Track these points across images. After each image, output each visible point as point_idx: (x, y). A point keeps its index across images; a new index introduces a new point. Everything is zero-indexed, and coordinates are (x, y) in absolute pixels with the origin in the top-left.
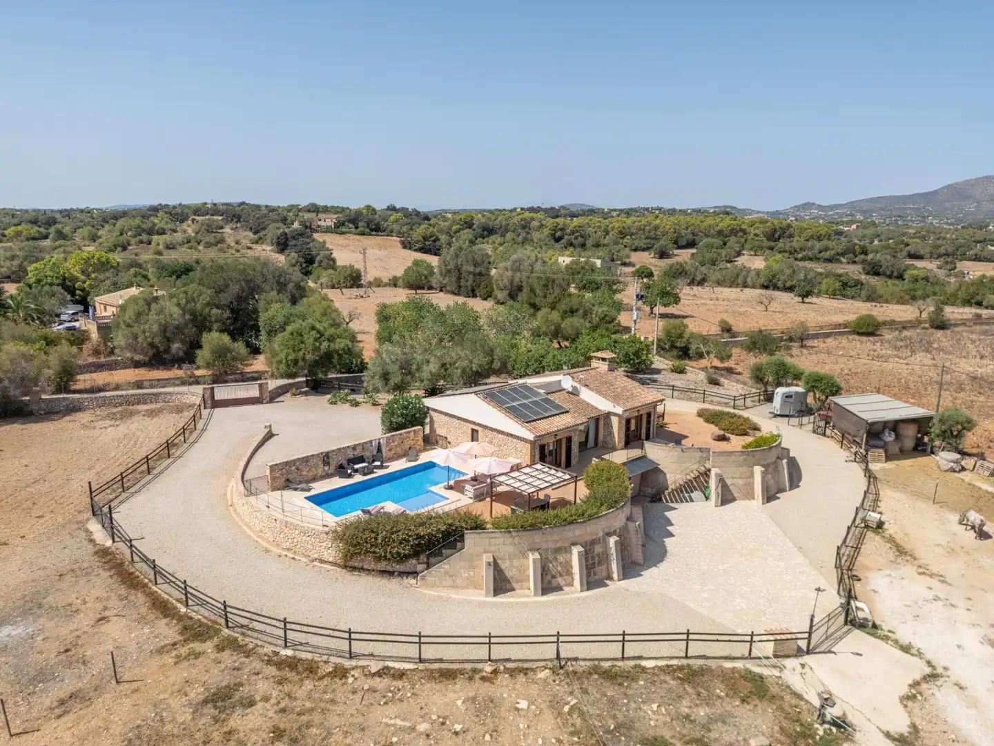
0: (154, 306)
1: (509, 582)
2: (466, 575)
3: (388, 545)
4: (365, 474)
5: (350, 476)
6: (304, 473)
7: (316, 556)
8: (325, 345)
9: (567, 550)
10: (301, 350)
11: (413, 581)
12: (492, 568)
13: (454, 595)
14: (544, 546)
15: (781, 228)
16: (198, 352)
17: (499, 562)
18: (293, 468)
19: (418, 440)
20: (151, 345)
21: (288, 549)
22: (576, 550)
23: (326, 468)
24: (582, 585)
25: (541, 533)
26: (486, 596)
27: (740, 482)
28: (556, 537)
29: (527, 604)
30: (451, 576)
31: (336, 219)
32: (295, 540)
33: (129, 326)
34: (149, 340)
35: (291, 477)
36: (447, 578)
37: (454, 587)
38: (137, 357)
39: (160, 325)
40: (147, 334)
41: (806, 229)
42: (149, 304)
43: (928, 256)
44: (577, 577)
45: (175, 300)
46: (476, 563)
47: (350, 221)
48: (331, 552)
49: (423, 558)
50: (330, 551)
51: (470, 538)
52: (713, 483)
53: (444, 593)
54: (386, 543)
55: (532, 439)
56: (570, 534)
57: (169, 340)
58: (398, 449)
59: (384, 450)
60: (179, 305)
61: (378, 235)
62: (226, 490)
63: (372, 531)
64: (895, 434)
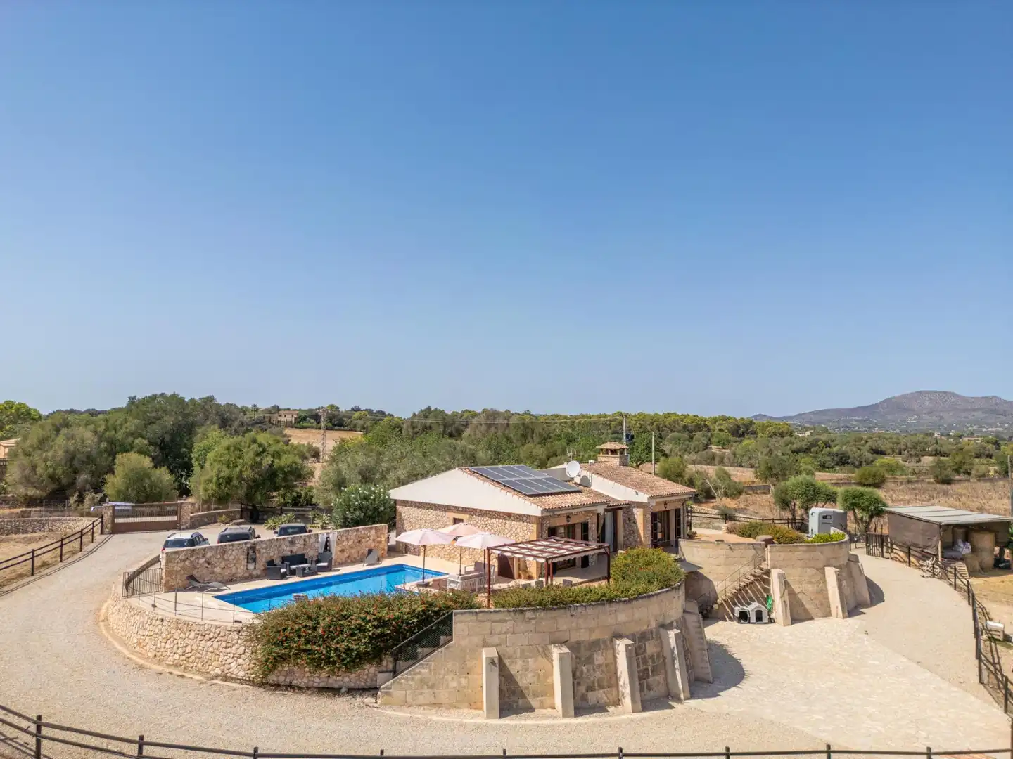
0: (64, 431)
1: (523, 696)
2: (454, 684)
3: (333, 639)
4: (304, 575)
5: (283, 576)
6: (217, 570)
7: (218, 671)
8: (267, 460)
9: (607, 646)
10: (237, 466)
11: (369, 700)
12: (497, 669)
13: (434, 716)
14: (574, 638)
15: (744, 424)
16: (109, 478)
17: (507, 662)
18: (202, 561)
19: (380, 542)
20: (52, 477)
21: (176, 666)
22: (621, 646)
23: (251, 566)
24: (633, 701)
25: (568, 613)
26: (488, 717)
27: (810, 588)
28: (593, 624)
29: (552, 728)
30: (432, 687)
31: (297, 414)
32: (188, 649)
33: (28, 454)
34: (51, 470)
35: (195, 573)
36: (426, 690)
37: (437, 705)
38: (32, 492)
39: (67, 451)
40: (49, 463)
41: (768, 426)
42: (58, 430)
43: (889, 451)
44: (626, 690)
45: (92, 427)
46: (469, 664)
47: (311, 417)
48: (242, 661)
49: (388, 662)
50: (240, 661)
51: (462, 624)
52: (776, 588)
53: (419, 714)
54: (330, 635)
55: (539, 514)
56: (610, 620)
57: (76, 472)
58: (353, 551)
59: (334, 549)
60: (95, 432)
61: (340, 430)
62: (102, 606)
63: (310, 618)
64: (971, 545)
